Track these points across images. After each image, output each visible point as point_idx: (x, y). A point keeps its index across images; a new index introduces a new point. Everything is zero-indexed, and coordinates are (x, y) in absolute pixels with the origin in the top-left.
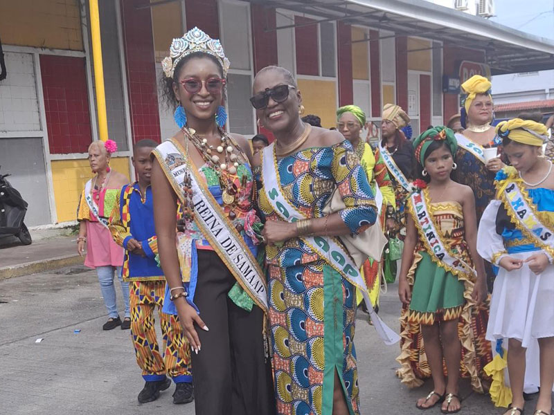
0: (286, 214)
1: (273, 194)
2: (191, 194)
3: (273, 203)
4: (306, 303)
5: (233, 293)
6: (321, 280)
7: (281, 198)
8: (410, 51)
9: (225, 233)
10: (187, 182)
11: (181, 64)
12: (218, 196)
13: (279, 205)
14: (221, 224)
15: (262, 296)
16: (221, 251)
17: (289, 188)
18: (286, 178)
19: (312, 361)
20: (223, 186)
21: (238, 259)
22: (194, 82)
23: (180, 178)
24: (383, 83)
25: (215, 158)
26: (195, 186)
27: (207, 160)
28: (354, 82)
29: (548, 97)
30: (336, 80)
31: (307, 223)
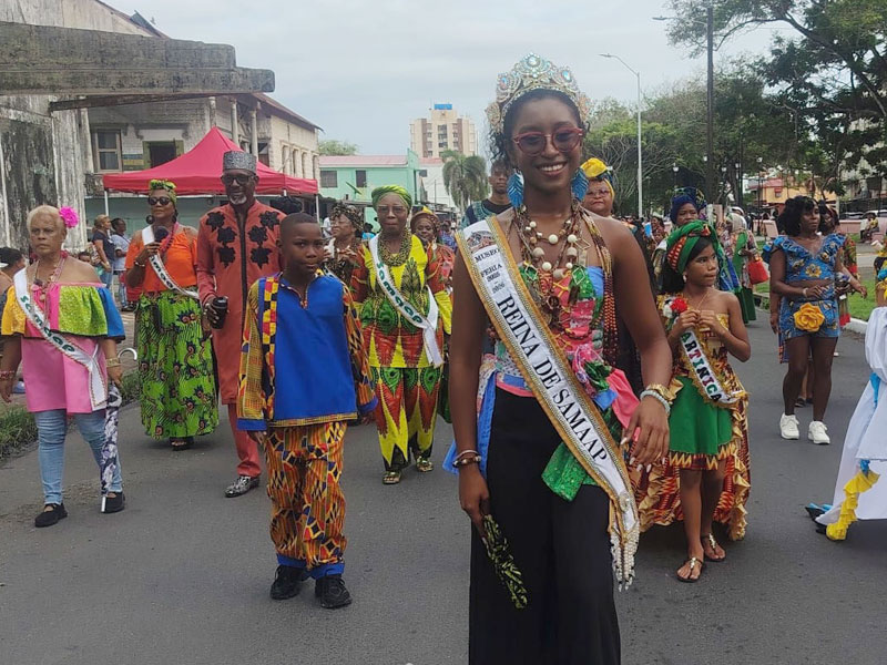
16: (534, 380)
21: (561, 396)
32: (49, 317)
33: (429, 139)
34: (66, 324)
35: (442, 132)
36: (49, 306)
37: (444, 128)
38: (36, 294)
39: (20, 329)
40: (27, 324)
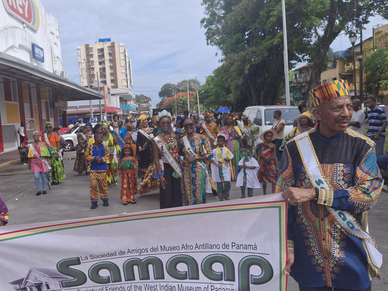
0: (192, 154)
1: (189, 149)
2: (163, 150)
3: (189, 151)
4: (196, 176)
5: (173, 174)
6: (200, 170)
7: (191, 150)
8: (42, 92)
9: (172, 159)
10: (162, 147)
11: (161, 119)
12: (169, 150)
13: (190, 152)
14: (170, 157)
15: (181, 174)
16: (171, 163)
17: (194, 148)
18: (193, 146)
19: (197, 190)
20: (170, 148)
21: (175, 165)
22: (164, 123)
23: (160, 146)
24: (33, 105)
25: (169, 141)
26: (164, 148)
27: (166, 142)
28: (25, 104)
29: (79, 109)
30: (18, 103)
31: (198, 157)
32: (39, 154)
33: (91, 59)
34: (43, 154)
35: (100, 54)
36: (38, 151)
37: (102, 50)
38: (35, 149)
39: (33, 156)
40: (34, 155)
